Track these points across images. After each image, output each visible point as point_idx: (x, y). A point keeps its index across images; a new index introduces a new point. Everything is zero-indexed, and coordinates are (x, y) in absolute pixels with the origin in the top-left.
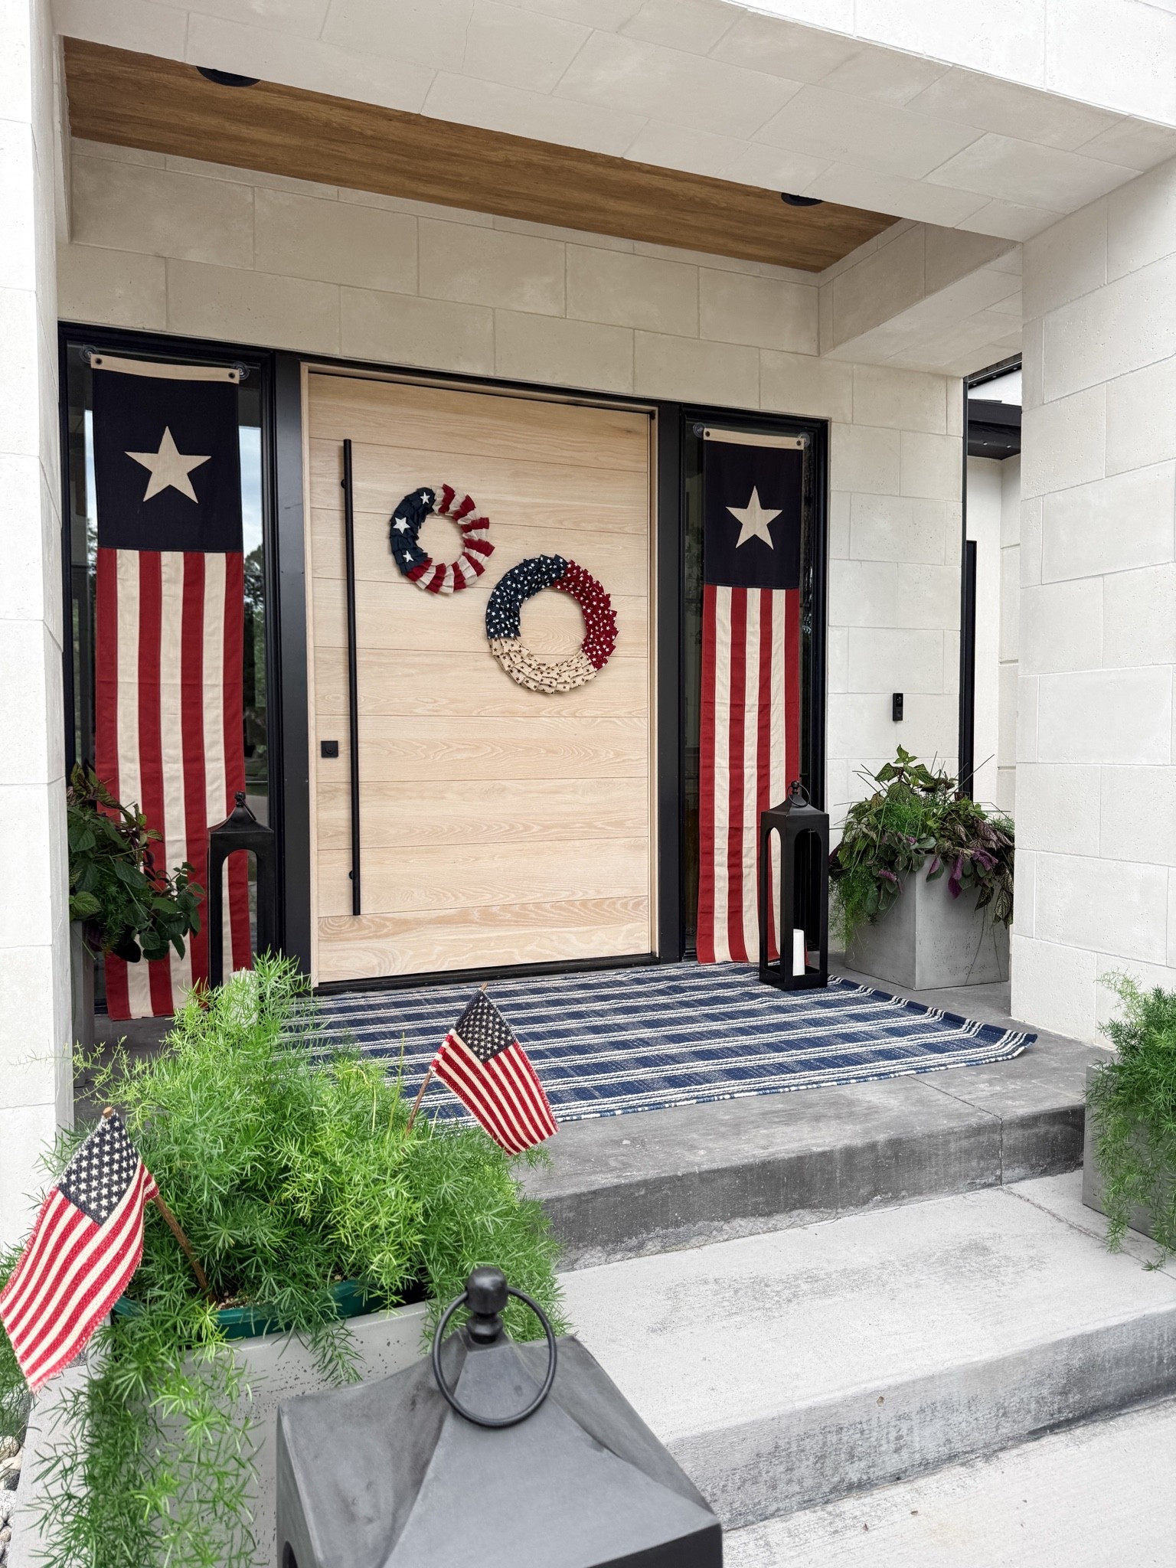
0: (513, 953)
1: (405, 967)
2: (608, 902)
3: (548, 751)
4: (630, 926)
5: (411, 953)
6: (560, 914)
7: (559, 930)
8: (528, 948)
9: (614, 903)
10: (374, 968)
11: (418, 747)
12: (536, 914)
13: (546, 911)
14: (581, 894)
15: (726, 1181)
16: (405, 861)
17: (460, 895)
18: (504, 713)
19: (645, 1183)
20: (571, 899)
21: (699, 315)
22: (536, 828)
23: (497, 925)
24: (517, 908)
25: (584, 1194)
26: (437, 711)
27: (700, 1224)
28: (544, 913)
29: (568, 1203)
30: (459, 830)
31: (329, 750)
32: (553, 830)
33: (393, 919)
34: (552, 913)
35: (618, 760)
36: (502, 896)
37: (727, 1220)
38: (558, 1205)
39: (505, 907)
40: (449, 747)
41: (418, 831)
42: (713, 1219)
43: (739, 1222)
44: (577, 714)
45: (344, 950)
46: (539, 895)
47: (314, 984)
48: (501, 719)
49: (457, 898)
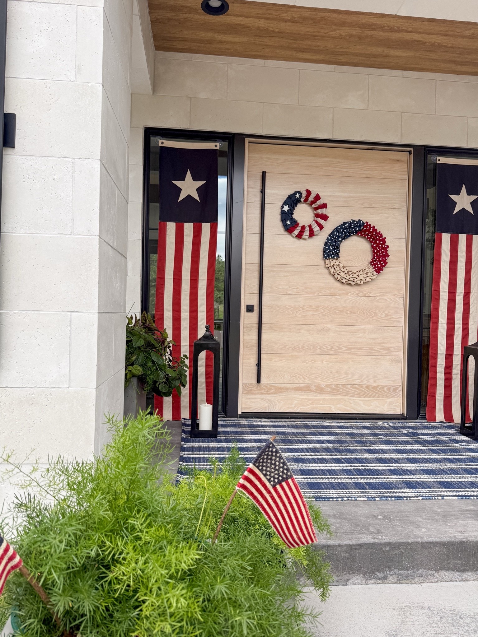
0: (331, 407)
1: (280, 409)
2: (380, 387)
3: (351, 313)
4: (391, 400)
5: (283, 403)
6: (355, 391)
7: (354, 398)
8: (338, 406)
9: (383, 388)
10: (266, 407)
11: (289, 309)
12: (343, 390)
13: (348, 389)
14: (366, 382)
15: (437, 549)
16: (281, 360)
17: (306, 378)
18: (330, 294)
19: (389, 544)
20: (361, 384)
21: (436, 103)
22: (344, 349)
23: (324, 393)
24: (333, 386)
25: (354, 545)
26: (298, 292)
27: (421, 571)
28: (347, 390)
29: (345, 548)
30: (307, 347)
31: (250, 309)
32: (352, 350)
33: (275, 386)
34: (351, 390)
35: (387, 318)
36: (326, 380)
37: (437, 571)
38: (339, 549)
39: (328, 385)
40: (303, 309)
41: (288, 347)
42: (429, 569)
43: (443, 573)
44: (367, 295)
45: (253, 398)
46: (345, 381)
47: (240, 412)
48: (329, 297)
49: (305, 379)
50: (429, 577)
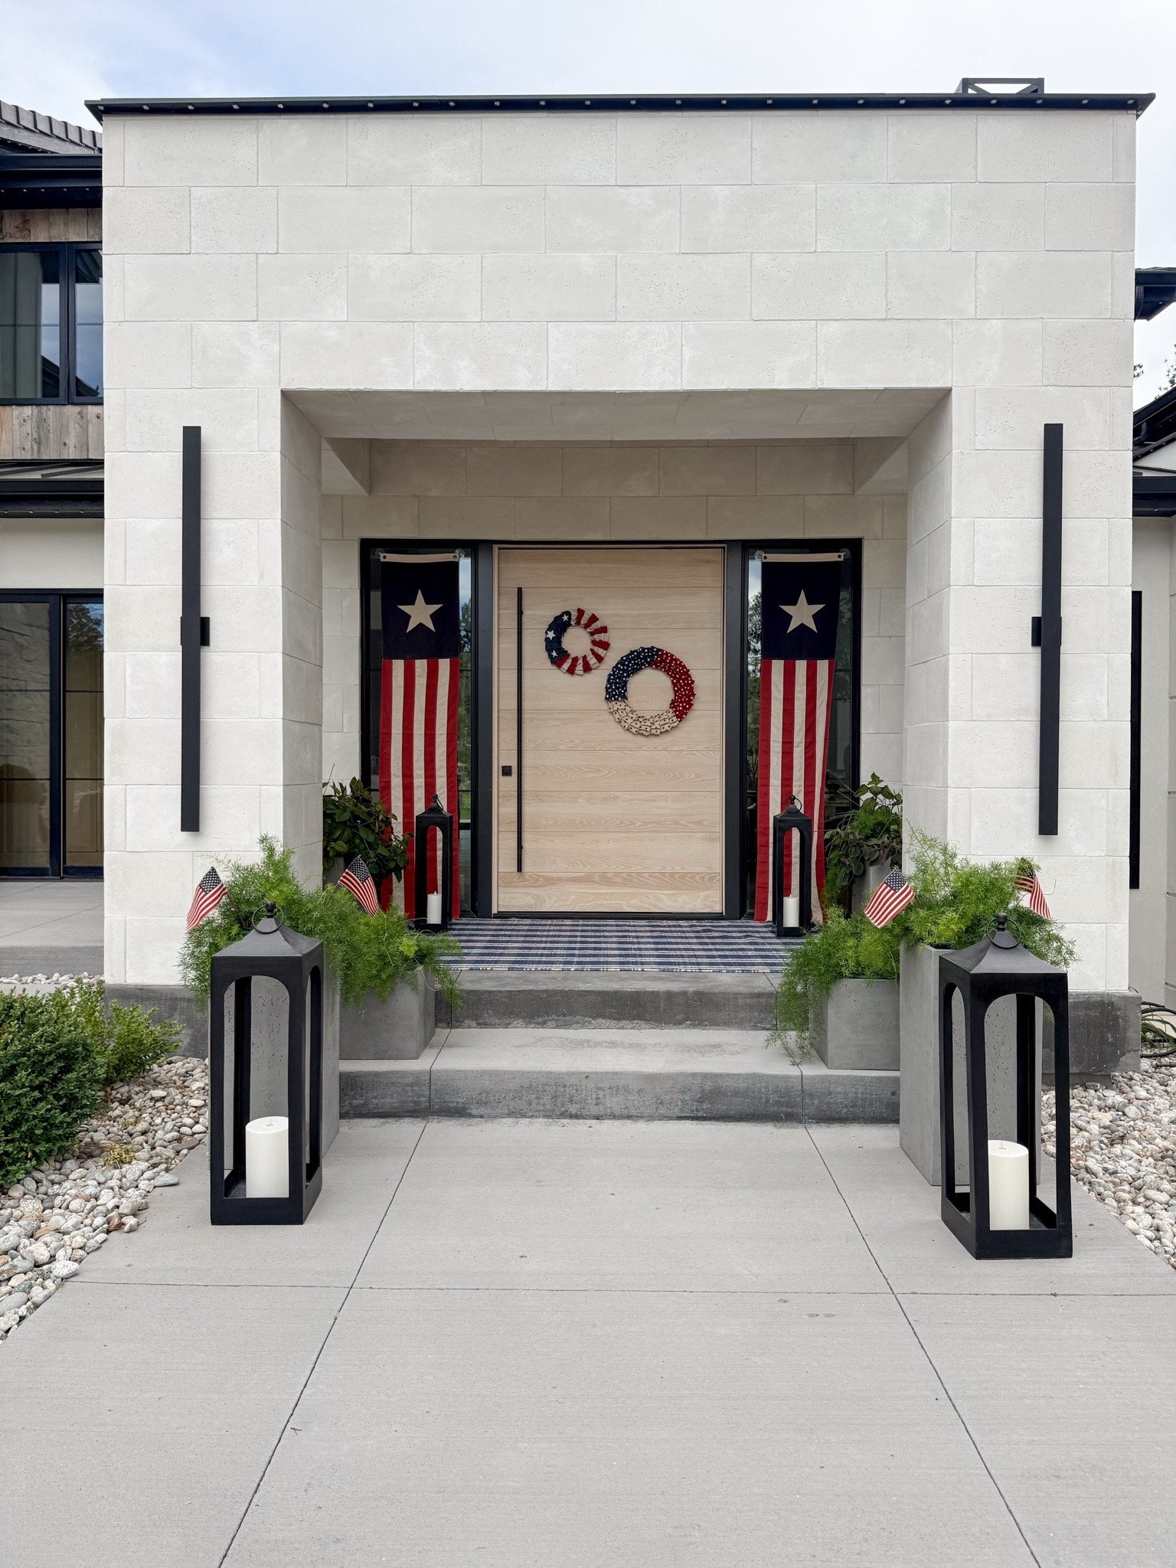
1: (551, 907)
2: (689, 875)
3: (647, 773)
4: (706, 893)
5: (555, 898)
6: (655, 881)
7: (654, 891)
8: (632, 902)
9: (694, 877)
10: (532, 905)
11: (561, 770)
12: (639, 880)
13: (645, 878)
14: (670, 868)
16: (552, 841)
17: (586, 864)
18: (617, 748)
19: (546, 991)
20: (663, 871)
22: (638, 824)
23: (612, 885)
24: (625, 875)
25: (513, 991)
26: (573, 748)
27: (578, 1017)
28: (643, 880)
29: (505, 994)
30: (587, 823)
31: (506, 771)
32: (650, 826)
33: (545, 876)
34: (649, 880)
35: (699, 780)
37: (594, 1018)
38: (499, 994)
39: (617, 874)
40: (581, 770)
41: (560, 823)
42: (585, 1016)
43: (600, 1020)
44: (666, 749)
45: (513, 893)
46: (640, 867)
47: (494, 911)
49: (584, 866)
50: (586, 1024)
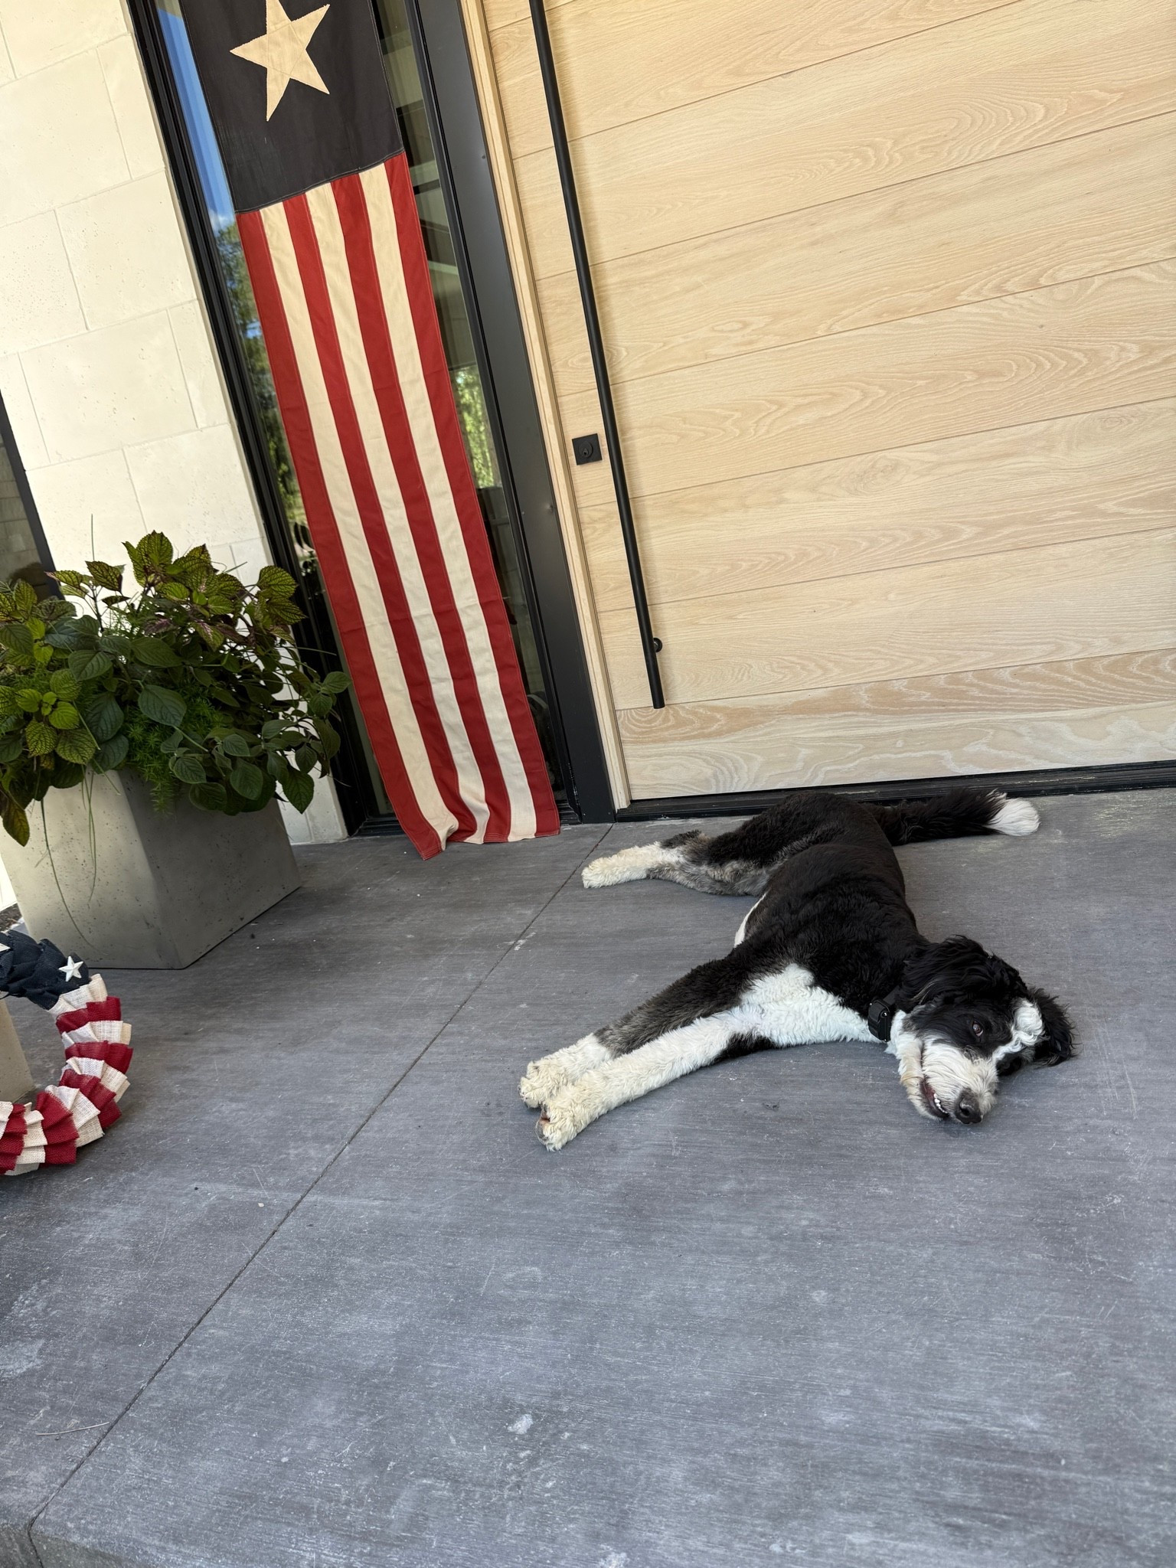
0: (942, 758)
1: (756, 780)
2: (1140, 660)
3: (981, 374)
5: (760, 759)
6: (1035, 689)
7: (1033, 715)
8: (971, 749)
9: (1156, 661)
10: (707, 780)
11: (726, 418)
12: (982, 689)
13: (1002, 683)
14: (1078, 647)
16: (731, 617)
17: (830, 665)
18: (879, 316)
20: (1055, 658)
22: (968, 532)
23: (907, 712)
24: (941, 681)
26: (751, 343)
28: (998, 687)
30: (816, 554)
31: (586, 450)
32: (1006, 531)
33: (725, 708)
34: (1016, 686)
35: (1151, 362)
36: (908, 662)
39: (918, 682)
40: (781, 405)
41: (745, 565)
44: (1043, 281)
45: (660, 755)
46: (984, 655)
47: (620, 802)
48: (874, 329)
49: (825, 670)
